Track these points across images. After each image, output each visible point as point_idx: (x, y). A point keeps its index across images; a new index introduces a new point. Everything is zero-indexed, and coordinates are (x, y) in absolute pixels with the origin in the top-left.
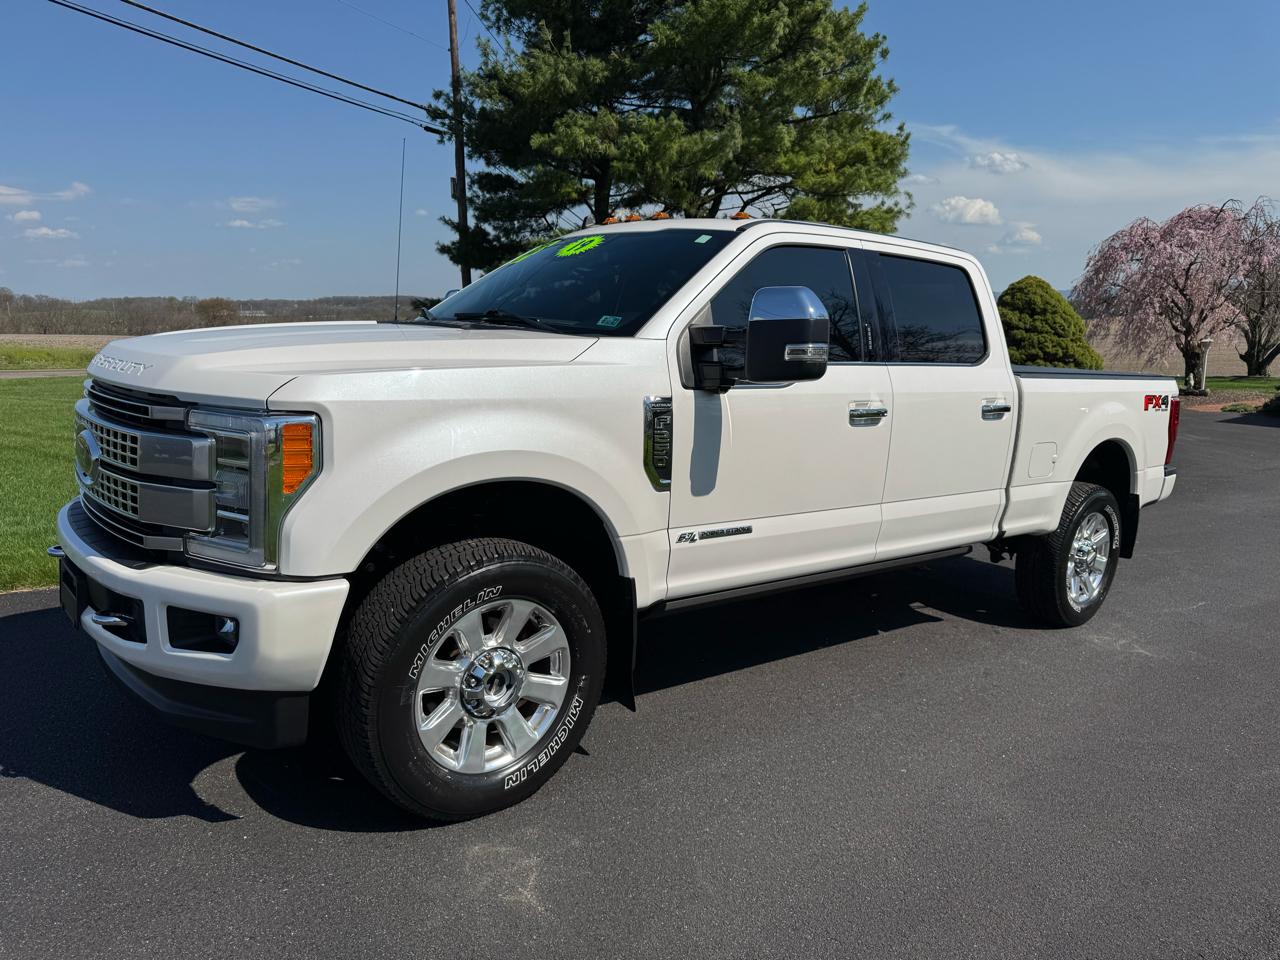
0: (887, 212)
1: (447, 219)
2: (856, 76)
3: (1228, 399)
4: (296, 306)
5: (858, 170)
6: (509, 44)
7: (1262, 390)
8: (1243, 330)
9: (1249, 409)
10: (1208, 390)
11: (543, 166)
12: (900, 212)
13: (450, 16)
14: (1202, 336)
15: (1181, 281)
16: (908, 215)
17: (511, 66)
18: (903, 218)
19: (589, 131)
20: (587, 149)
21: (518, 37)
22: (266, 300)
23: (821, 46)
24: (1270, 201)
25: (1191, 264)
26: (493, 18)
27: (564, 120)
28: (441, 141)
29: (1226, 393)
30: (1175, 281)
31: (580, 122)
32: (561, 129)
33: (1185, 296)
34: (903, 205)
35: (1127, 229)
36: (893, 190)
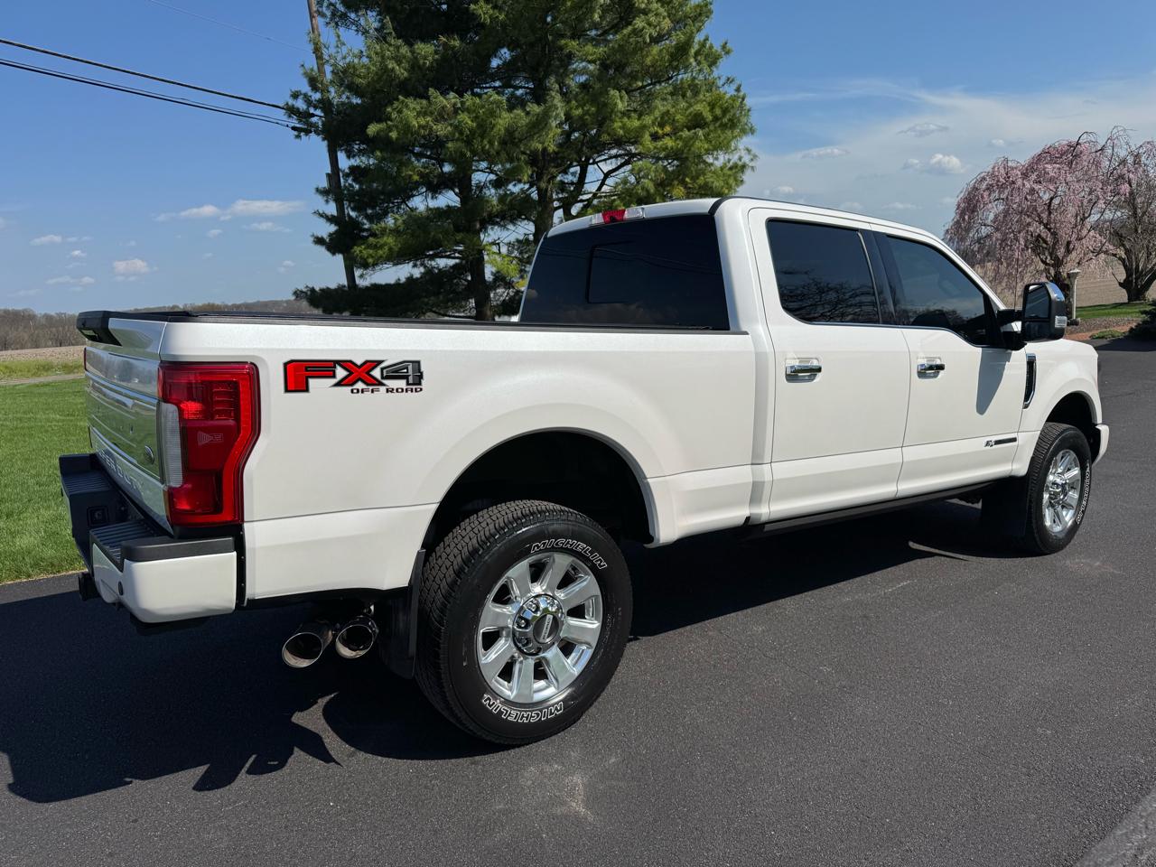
0: (731, 169)
1: (321, 212)
2: (682, 38)
3: (1097, 327)
4: (285, 305)
5: (695, 133)
6: (339, 37)
7: (1134, 315)
8: (1120, 258)
9: (1116, 335)
10: (1079, 319)
11: (381, 152)
12: (744, 167)
13: (311, 21)
14: (1069, 267)
15: (1044, 216)
16: (752, 168)
17: (344, 58)
18: (748, 172)
19: (421, 114)
20: (422, 131)
21: (357, 30)
22: (258, 302)
23: (645, 12)
24: (1125, 130)
25: (1052, 199)
26: (328, 14)
27: (395, 106)
28: (298, 137)
29: (1098, 321)
30: (1039, 216)
31: (411, 106)
32: (394, 115)
33: (1049, 230)
34: (746, 159)
35: (989, 169)
36: (733, 148)
